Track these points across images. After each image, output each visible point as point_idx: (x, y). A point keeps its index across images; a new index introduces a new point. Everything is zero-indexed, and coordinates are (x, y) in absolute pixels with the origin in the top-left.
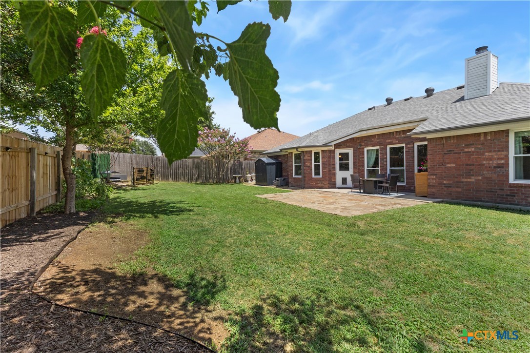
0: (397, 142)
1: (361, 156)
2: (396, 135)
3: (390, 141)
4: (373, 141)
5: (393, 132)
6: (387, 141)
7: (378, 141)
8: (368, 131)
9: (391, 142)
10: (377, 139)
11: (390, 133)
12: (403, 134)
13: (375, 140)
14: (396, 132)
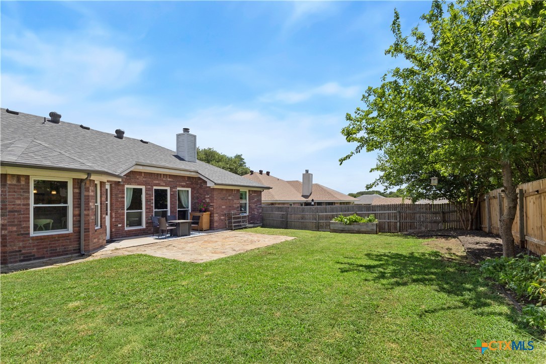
0: (164, 184)
1: (120, 196)
2: (164, 177)
3: (157, 182)
4: (138, 179)
5: (161, 174)
6: (155, 182)
7: (144, 179)
8: (145, 168)
9: (158, 184)
10: (143, 177)
11: (158, 174)
12: (169, 178)
13: (141, 179)
14: (164, 174)
